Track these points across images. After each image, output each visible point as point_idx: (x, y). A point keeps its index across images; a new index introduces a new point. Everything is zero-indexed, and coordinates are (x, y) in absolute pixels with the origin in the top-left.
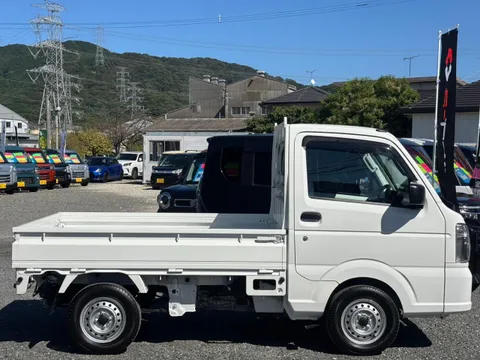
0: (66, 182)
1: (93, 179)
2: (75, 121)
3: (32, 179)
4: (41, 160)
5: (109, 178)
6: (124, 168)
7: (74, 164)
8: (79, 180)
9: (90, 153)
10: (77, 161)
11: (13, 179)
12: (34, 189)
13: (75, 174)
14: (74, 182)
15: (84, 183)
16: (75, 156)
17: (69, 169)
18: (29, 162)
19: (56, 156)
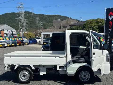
0: (23, 45)
1: (30, 43)
2: (27, 30)
3: (16, 44)
4: (18, 39)
5: (34, 43)
6: (37, 41)
8: (26, 44)
9: (30, 37)
10: (26, 39)
11: (11, 44)
12: (16, 46)
13: (26, 42)
14: (25, 44)
15: (28, 44)
16: (26, 38)
17: (24, 41)
18: (15, 40)
19: (21, 38)
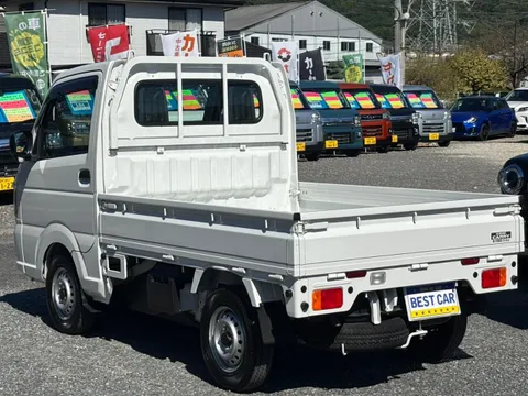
0: (411, 141)
1: (462, 135)
3: (351, 136)
4: (368, 104)
5: (490, 132)
6: (517, 115)
7: (427, 109)
8: (434, 136)
9: (467, 90)
10: (432, 104)
11: (317, 136)
12: (353, 153)
13: (428, 127)
14: (426, 139)
15: (443, 142)
16: (429, 96)
17: (419, 119)
18: (346, 106)
19: (395, 96)
